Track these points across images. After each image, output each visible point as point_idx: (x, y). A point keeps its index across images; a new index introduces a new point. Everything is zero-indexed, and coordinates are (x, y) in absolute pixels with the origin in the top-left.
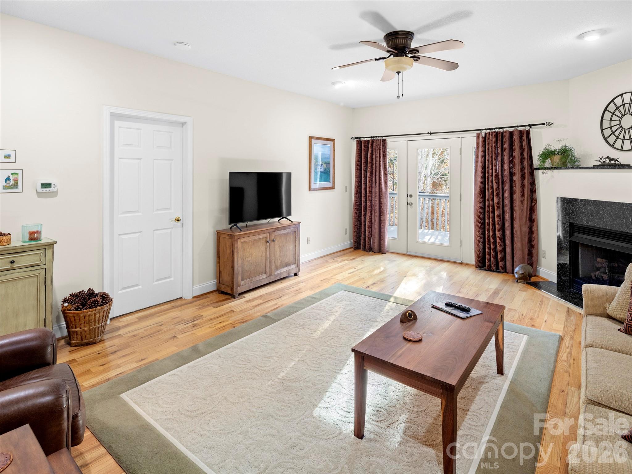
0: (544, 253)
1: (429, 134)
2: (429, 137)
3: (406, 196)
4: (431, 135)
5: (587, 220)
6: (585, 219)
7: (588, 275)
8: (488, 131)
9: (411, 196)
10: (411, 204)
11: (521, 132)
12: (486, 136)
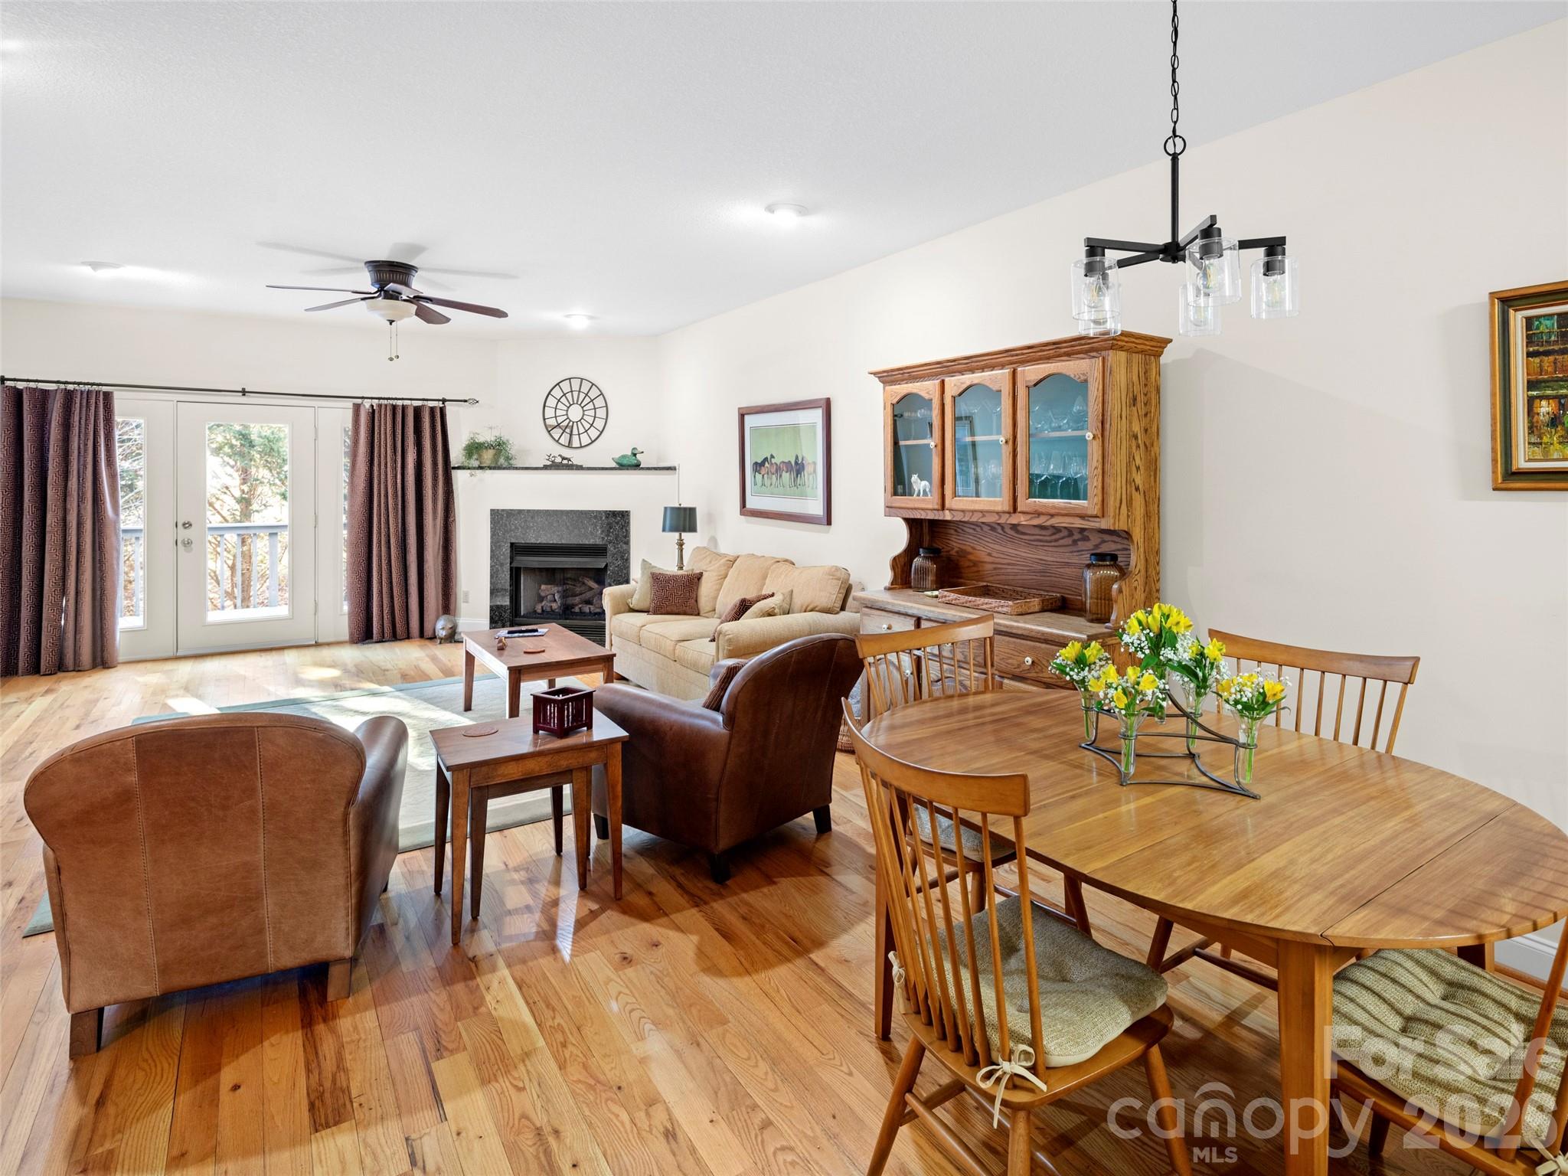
0: (466, 594)
1: (240, 394)
2: (238, 398)
4: (243, 395)
5: (537, 536)
6: (534, 536)
7: (531, 611)
8: (377, 401)
9: (187, 525)
10: (188, 544)
11: (432, 409)
12: (374, 411)
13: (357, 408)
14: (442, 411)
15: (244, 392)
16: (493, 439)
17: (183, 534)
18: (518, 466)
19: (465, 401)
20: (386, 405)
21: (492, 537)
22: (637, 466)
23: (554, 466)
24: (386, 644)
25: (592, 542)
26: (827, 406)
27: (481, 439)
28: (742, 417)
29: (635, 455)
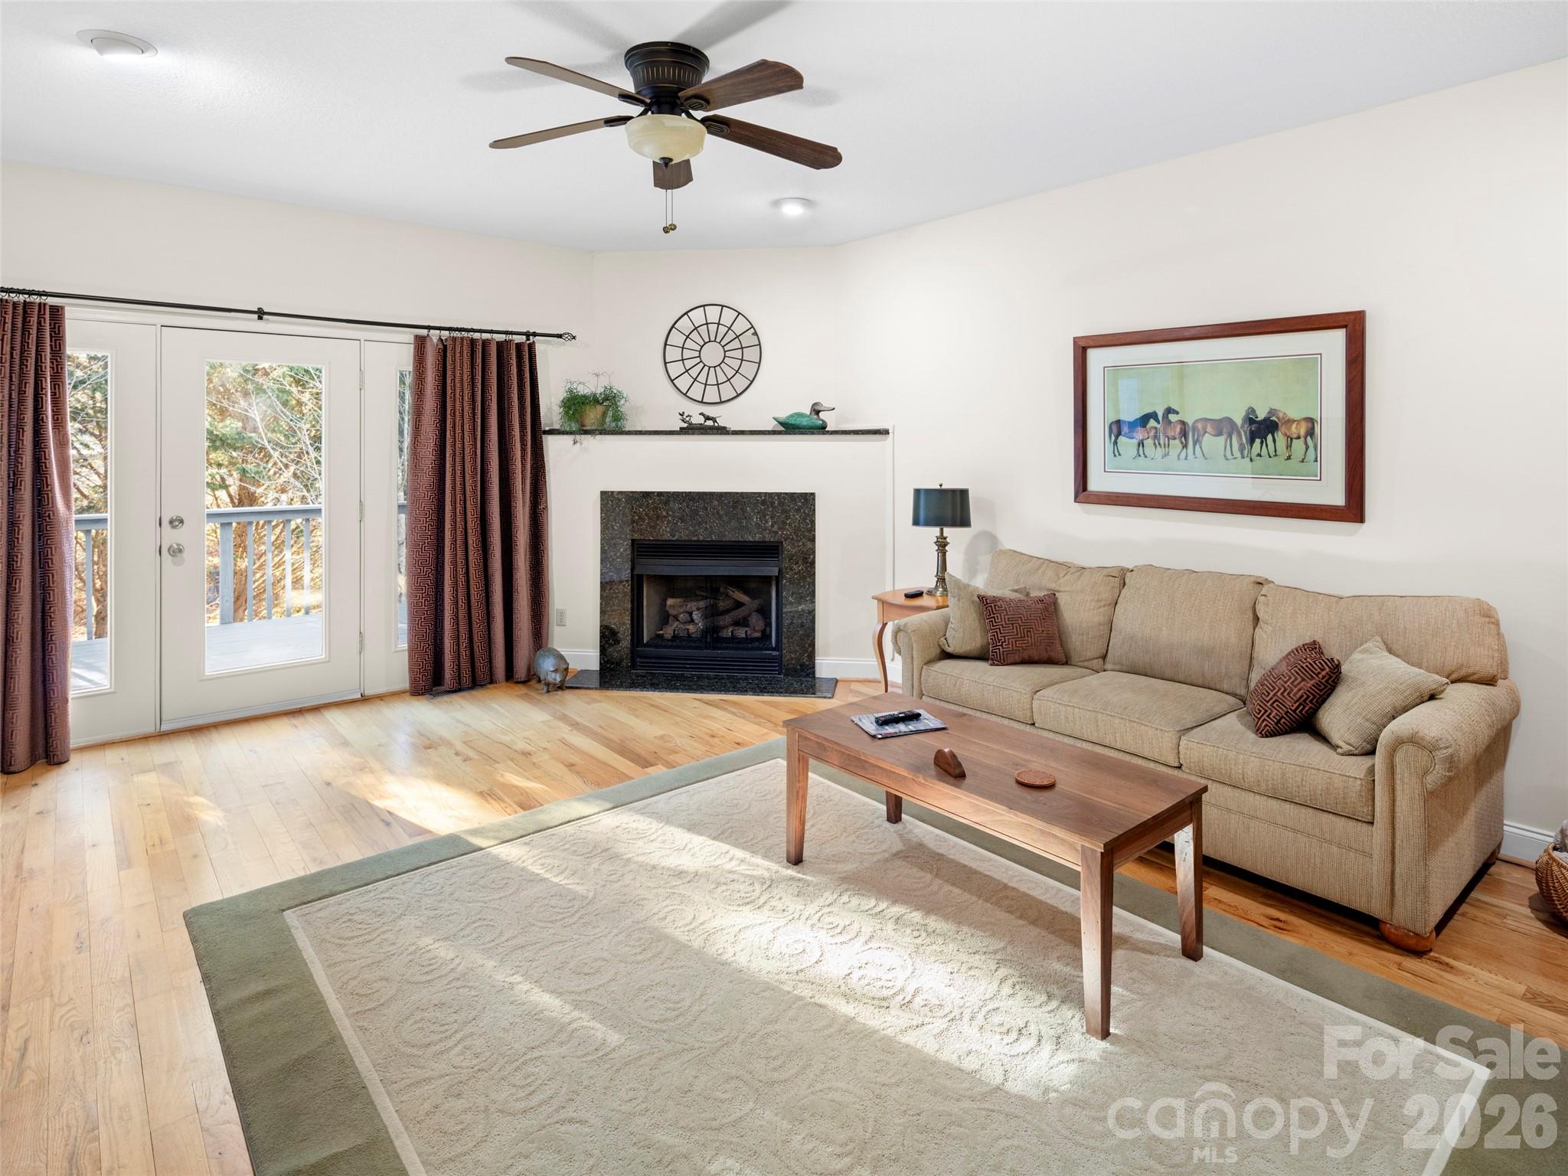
0: (562, 614)
1: (256, 316)
2: (252, 323)
3: (154, 522)
4: (260, 318)
5: (673, 530)
6: (668, 530)
7: (653, 636)
8: (447, 333)
9: (177, 522)
10: (176, 551)
11: (519, 346)
12: (445, 347)
13: (420, 343)
14: (531, 347)
15: (261, 314)
16: (600, 390)
17: (171, 537)
18: (627, 429)
19: (560, 336)
20: (462, 339)
21: (602, 532)
22: (821, 429)
23: (690, 429)
24: (465, 694)
25: (758, 537)
26: (1353, 325)
27: (583, 390)
28: (1082, 349)
29: (818, 412)
